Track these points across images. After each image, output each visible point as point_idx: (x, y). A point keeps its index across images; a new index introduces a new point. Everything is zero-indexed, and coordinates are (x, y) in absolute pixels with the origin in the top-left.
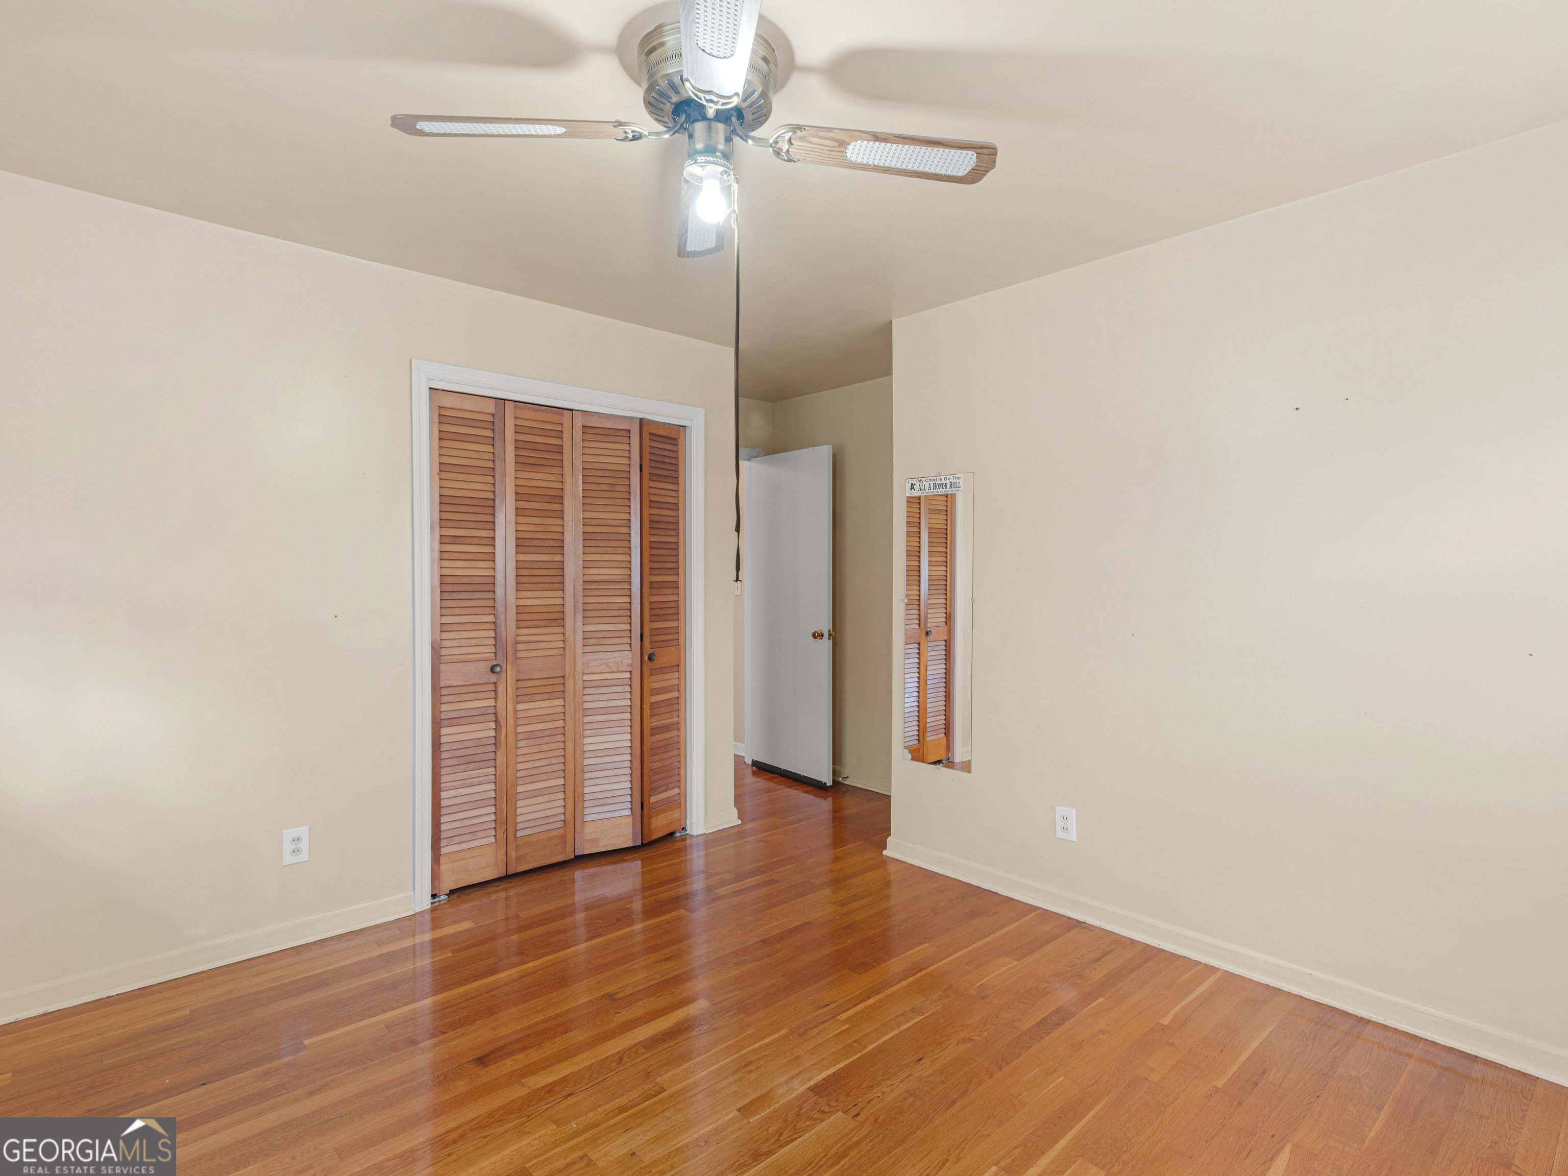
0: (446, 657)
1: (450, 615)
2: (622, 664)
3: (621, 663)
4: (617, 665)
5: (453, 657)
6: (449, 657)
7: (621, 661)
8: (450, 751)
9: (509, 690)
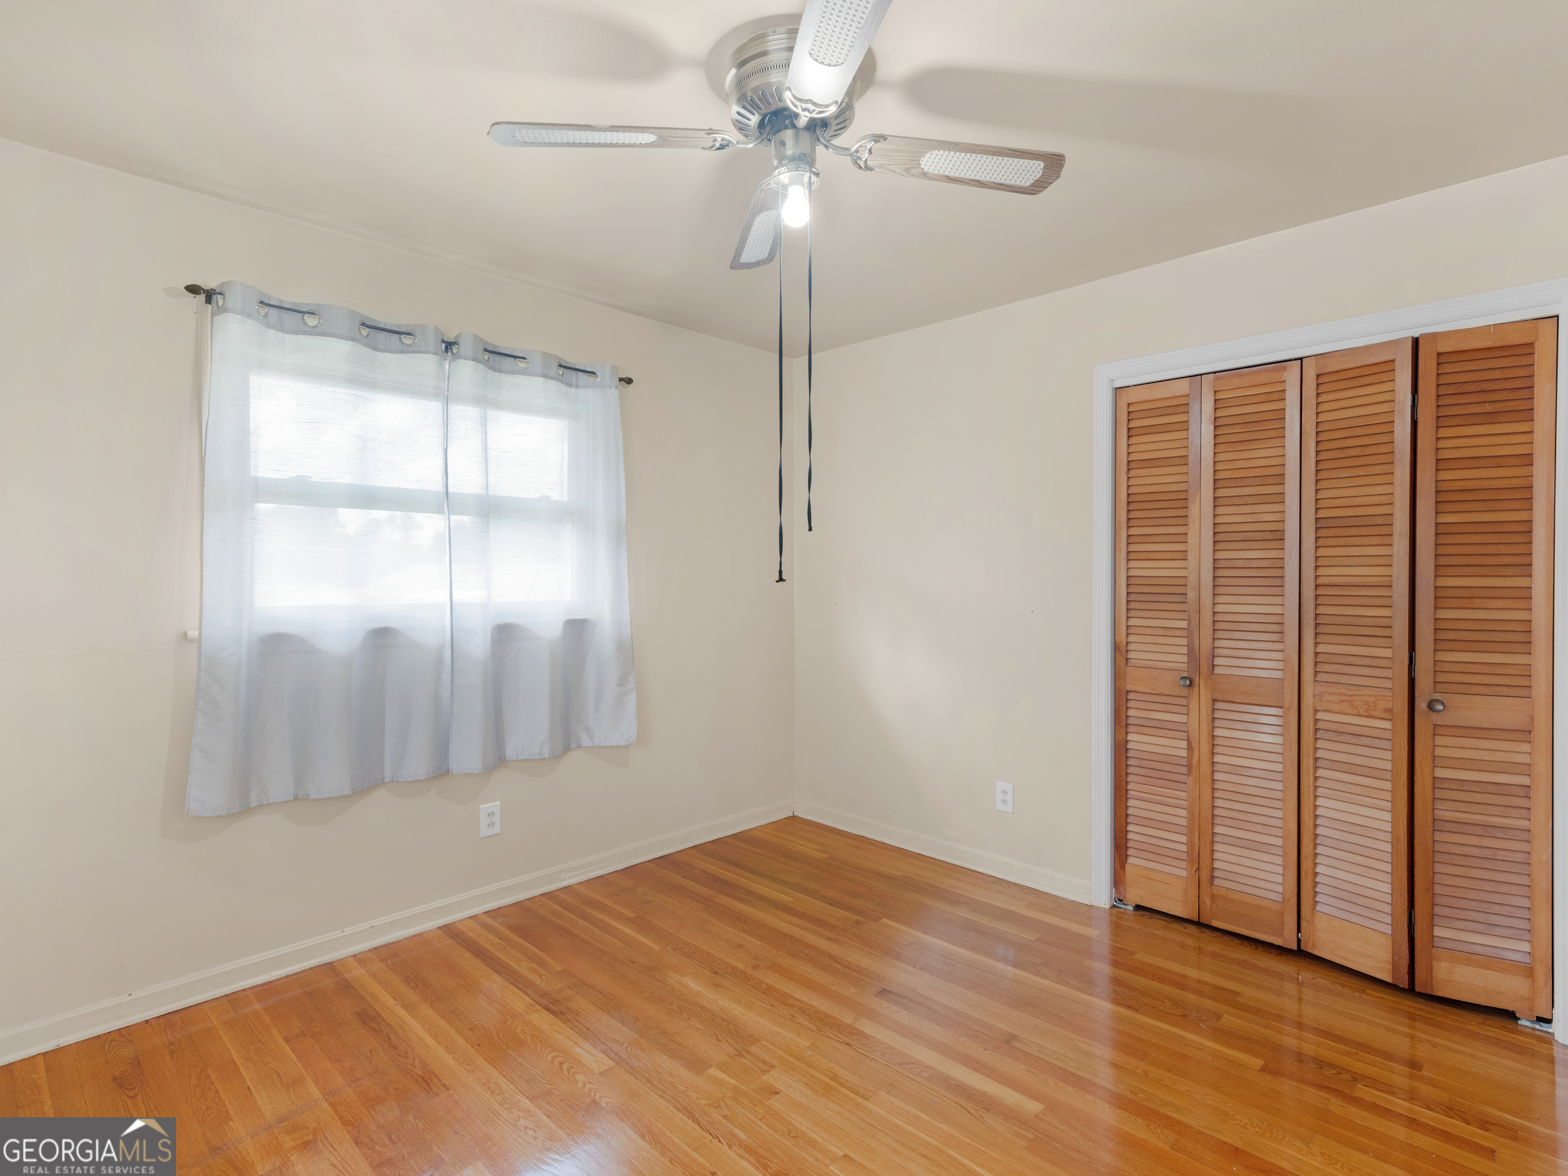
0: (1134, 661)
1: (1139, 618)
2: (1375, 706)
3: (1373, 704)
4: (1367, 707)
5: (1141, 661)
6: (1138, 661)
7: (1373, 702)
8: (1138, 760)
9: (1203, 709)
